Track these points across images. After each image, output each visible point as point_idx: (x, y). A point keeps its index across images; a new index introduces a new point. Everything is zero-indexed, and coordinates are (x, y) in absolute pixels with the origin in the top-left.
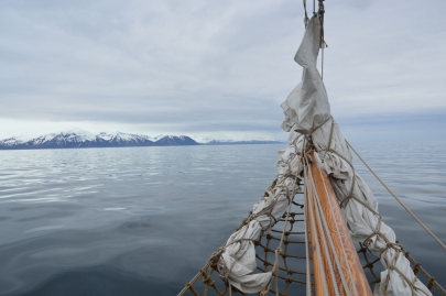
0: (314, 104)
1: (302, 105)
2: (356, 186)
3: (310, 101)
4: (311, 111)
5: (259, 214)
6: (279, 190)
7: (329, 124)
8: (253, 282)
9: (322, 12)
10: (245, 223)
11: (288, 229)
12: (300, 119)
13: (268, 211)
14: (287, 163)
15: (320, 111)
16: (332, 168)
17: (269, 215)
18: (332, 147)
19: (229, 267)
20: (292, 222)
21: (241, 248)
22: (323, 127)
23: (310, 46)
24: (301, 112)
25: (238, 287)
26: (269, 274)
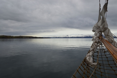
0: (104, 25)
1: (101, 25)
2: (115, 44)
3: (103, 24)
4: (103, 26)
5: (91, 51)
6: (94, 46)
7: (108, 30)
8: (94, 65)
9: (107, 3)
10: (89, 52)
11: (97, 55)
12: (101, 28)
13: (93, 50)
14: (95, 39)
15: (106, 26)
16: (109, 40)
17: (93, 51)
18: (109, 35)
19: (88, 61)
20: (98, 53)
21: (90, 58)
22: (106, 30)
23: (104, 11)
24: (101, 27)
25: (90, 66)
26: (97, 63)
